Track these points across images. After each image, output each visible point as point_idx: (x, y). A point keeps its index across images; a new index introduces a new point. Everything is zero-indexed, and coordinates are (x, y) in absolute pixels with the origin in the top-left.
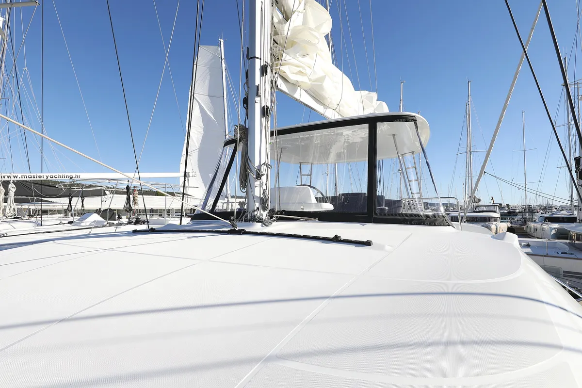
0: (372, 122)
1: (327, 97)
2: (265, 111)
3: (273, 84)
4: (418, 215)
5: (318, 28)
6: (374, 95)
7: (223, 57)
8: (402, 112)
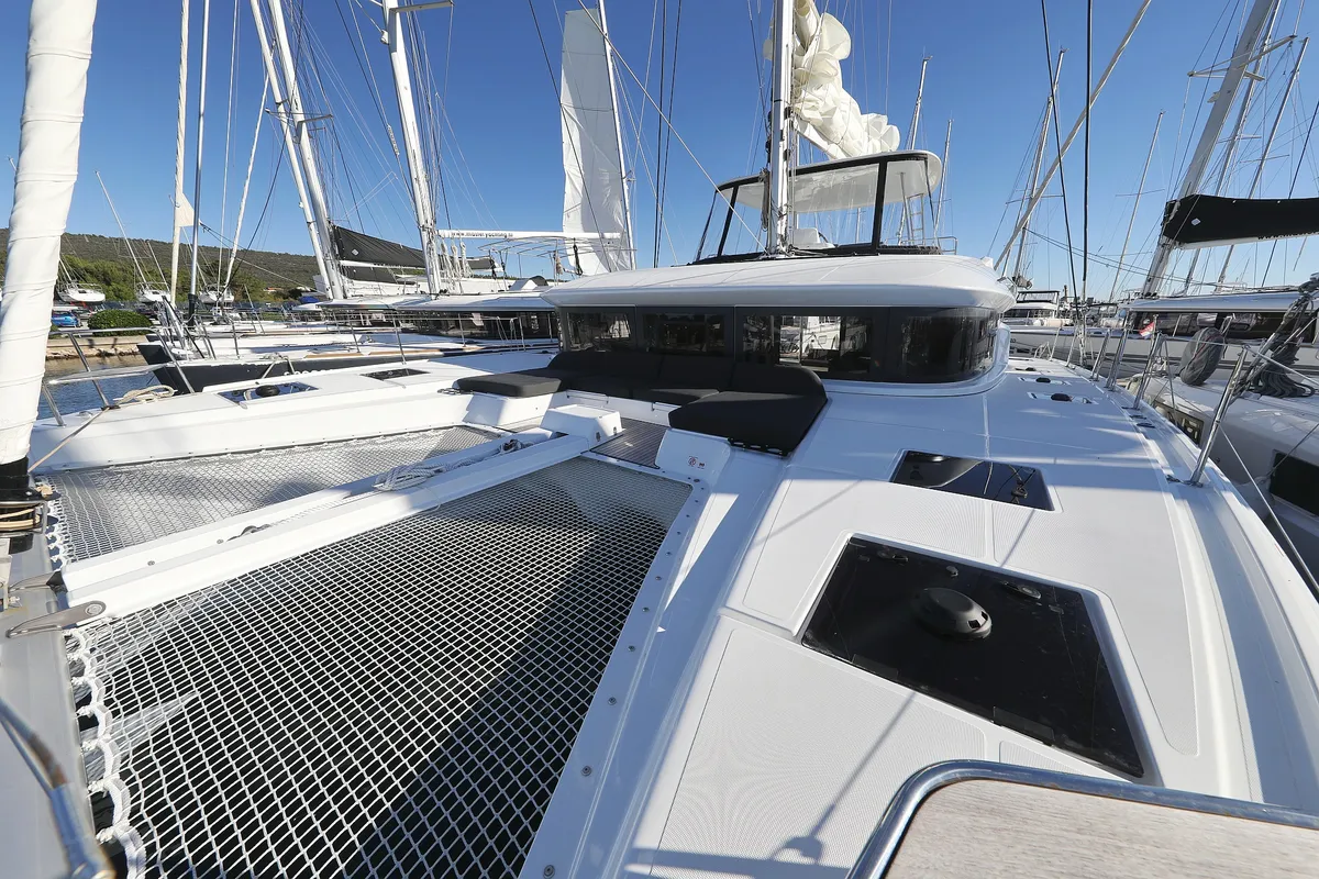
0: (882, 161)
1: (834, 130)
2: (786, 155)
3: (792, 124)
4: (915, 247)
5: (832, 49)
6: (884, 119)
7: (605, 31)
8: (913, 151)
